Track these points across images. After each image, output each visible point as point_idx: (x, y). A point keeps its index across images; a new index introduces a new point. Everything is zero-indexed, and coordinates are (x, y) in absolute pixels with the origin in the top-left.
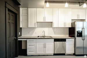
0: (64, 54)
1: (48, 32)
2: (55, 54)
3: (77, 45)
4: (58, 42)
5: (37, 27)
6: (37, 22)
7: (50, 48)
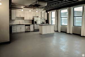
0: (29, 32)
1: (21, 22)
2: (25, 32)
3: (35, 29)
4: (26, 26)
5: (16, 20)
6: (16, 17)
7: (23, 29)
